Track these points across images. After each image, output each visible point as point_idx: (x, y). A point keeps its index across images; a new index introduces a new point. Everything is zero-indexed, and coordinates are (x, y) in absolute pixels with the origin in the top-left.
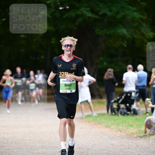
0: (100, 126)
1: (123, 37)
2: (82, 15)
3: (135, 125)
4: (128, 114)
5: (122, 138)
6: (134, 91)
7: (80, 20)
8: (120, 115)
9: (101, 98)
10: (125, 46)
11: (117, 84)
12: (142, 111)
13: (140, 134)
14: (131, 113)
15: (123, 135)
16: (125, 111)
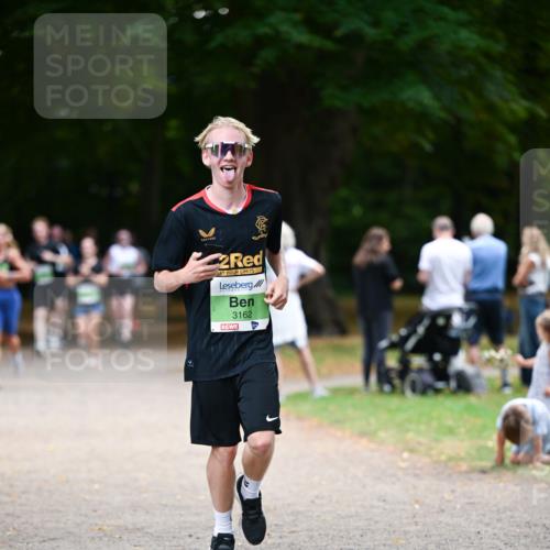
0: (339, 434)
1: (421, 118)
2: (276, 39)
3: (462, 430)
4: (437, 391)
5: (416, 476)
6: (460, 310)
7: (267, 55)
8: (408, 393)
9: (342, 331)
10: (428, 147)
11: (398, 284)
12: (489, 380)
13: (481, 459)
14: (448, 384)
15: (419, 465)
16: (428, 378)
